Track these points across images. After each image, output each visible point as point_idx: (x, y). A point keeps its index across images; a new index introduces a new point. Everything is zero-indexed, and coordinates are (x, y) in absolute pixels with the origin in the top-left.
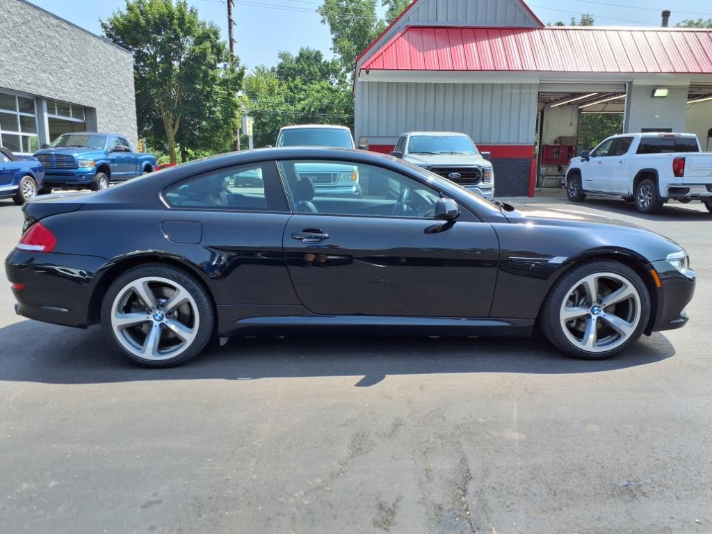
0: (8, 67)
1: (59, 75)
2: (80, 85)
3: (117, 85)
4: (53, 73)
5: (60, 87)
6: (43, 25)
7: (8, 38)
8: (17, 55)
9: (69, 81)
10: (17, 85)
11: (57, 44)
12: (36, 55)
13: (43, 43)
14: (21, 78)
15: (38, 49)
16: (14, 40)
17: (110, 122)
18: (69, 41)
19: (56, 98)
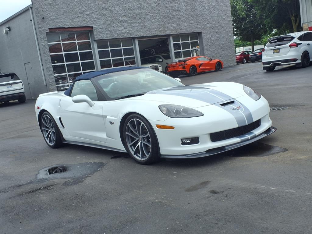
0: (149, 27)
1: (177, 22)
2: (191, 23)
3: (218, 16)
4: (174, 23)
5: (179, 28)
6: (168, 3)
7: (149, 15)
8: (154, 21)
9: (184, 23)
10: (154, 33)
11: (176, 8)
12: (164, 17)
13: (168, 11)
14: (156, 30)
15: (165, 14)
16: (152, 14)
17: (212, 36)
18: (183, 4)
19: (177, 33)
